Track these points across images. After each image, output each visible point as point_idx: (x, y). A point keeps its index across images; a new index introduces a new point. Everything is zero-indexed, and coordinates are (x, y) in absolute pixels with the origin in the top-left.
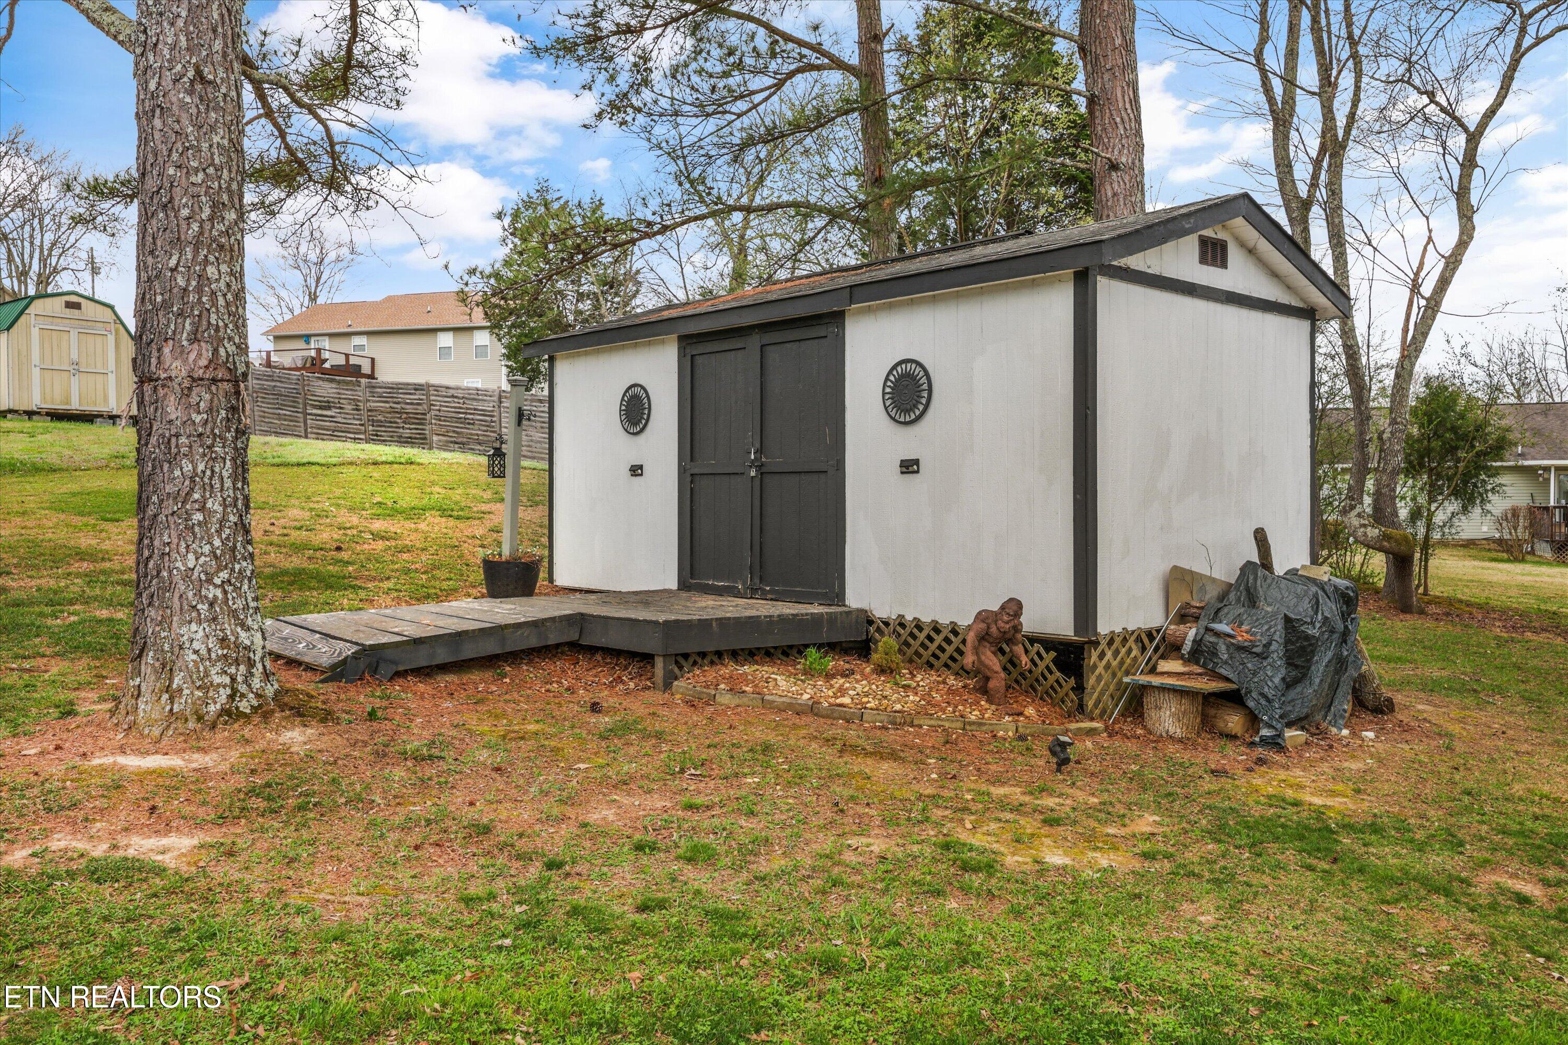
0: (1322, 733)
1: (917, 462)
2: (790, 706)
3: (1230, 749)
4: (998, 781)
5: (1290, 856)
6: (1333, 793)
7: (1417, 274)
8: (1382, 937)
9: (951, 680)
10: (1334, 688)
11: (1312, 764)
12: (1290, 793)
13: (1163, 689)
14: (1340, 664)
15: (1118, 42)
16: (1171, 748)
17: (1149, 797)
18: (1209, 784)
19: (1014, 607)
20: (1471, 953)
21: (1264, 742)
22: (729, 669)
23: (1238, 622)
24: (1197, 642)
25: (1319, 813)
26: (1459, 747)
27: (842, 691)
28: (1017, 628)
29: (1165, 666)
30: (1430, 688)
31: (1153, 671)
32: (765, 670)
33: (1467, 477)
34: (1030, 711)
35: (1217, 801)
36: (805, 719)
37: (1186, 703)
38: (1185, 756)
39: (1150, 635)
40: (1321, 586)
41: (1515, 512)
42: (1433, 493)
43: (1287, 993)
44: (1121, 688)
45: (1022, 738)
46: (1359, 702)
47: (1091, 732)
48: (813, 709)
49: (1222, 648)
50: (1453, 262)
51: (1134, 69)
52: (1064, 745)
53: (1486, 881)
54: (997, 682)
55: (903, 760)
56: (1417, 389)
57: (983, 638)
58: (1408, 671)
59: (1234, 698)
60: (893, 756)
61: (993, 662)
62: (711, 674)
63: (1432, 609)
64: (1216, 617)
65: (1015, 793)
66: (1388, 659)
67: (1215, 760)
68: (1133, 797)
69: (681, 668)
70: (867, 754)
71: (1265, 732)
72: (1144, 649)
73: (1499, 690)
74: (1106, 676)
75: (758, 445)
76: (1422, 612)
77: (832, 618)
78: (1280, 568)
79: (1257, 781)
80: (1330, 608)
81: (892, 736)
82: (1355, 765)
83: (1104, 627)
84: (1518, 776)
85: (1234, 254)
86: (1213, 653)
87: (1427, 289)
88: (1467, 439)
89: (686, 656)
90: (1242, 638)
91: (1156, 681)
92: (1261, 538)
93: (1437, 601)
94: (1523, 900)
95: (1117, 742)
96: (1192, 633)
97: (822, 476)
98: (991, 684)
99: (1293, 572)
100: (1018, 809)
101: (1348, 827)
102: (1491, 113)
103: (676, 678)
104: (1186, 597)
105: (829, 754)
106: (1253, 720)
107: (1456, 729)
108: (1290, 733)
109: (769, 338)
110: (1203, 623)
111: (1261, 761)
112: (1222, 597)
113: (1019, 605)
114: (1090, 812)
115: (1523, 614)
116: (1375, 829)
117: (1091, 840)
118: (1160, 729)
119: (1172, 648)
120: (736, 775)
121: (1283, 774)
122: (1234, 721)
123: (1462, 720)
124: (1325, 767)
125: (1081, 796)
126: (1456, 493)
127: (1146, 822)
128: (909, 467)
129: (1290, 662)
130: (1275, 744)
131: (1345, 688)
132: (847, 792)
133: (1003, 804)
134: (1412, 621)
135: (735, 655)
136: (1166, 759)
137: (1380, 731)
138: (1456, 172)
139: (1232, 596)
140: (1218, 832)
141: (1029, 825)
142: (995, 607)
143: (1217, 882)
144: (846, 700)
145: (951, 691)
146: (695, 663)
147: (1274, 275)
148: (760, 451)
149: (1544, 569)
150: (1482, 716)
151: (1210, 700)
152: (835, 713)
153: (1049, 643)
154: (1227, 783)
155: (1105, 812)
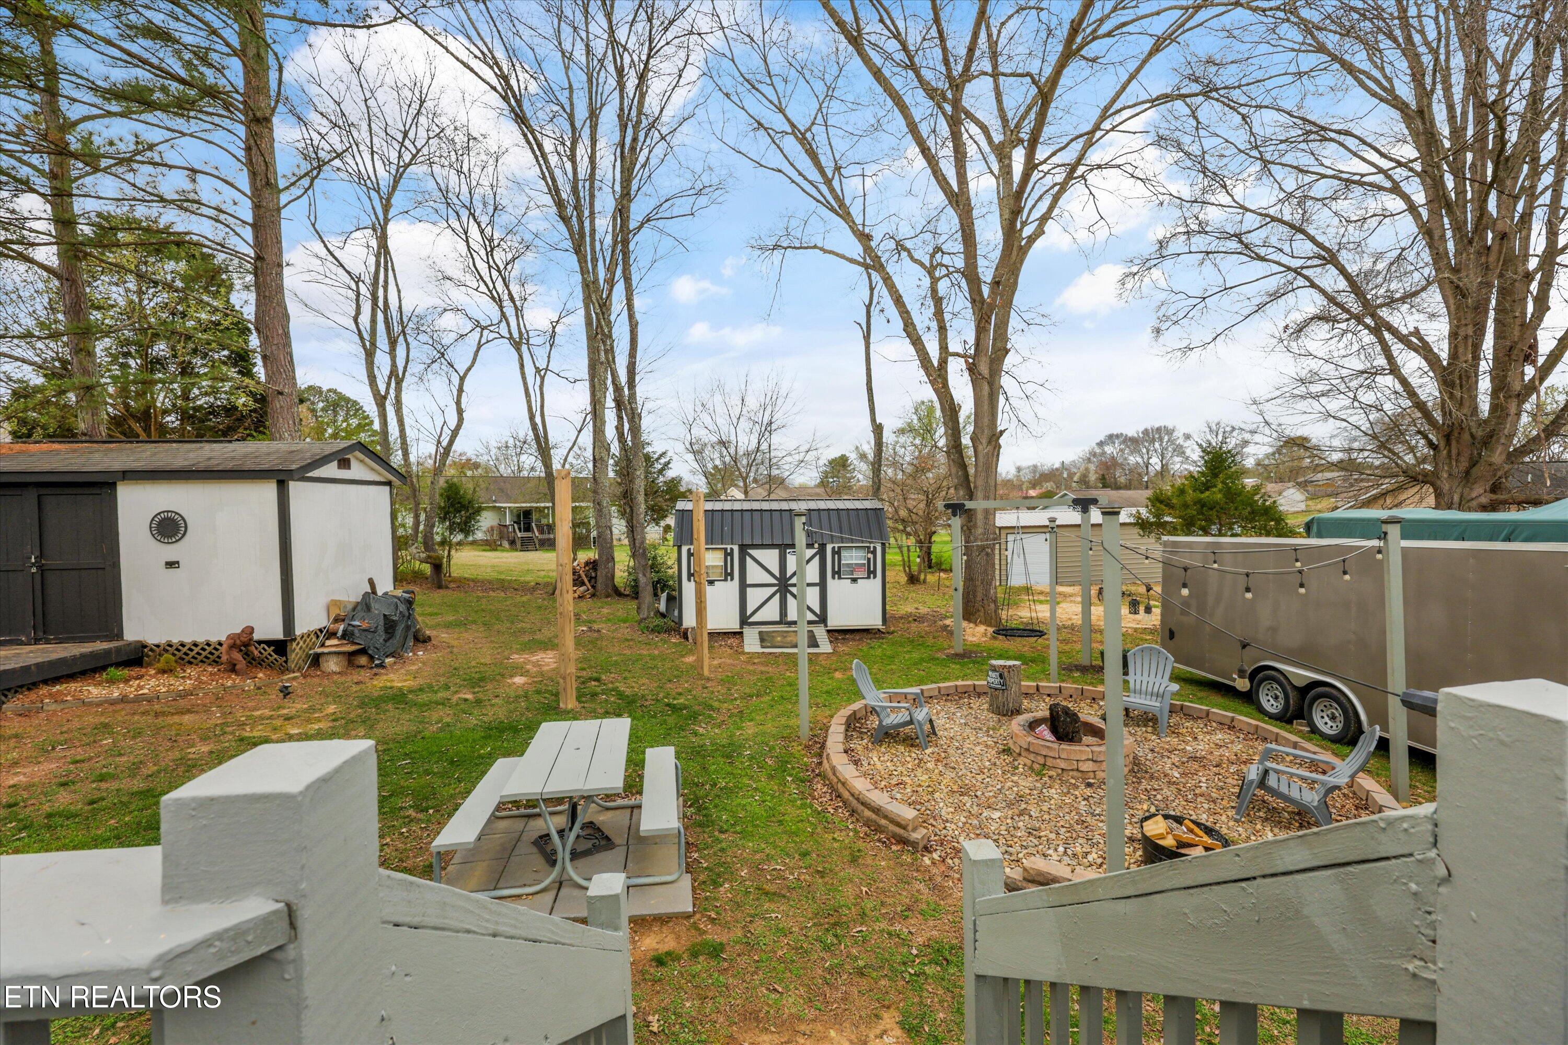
0: (401, 657)
1: (178, 562)
2: (106, 701)
3: (362, 672)
4: (255, 709)
5: (390, 706)
6: (405, 681)
7: (440, 437)
8: (421, 722)
9: (210, 669)
10: (406, 638)
11: (397, 670)
12: (389, 684)
13: (330, 653)
14: (408, 628)
15: (280, 332)
16: (335, 677)
17: (330, 699)
18: (355, 688)
19: (250, 630)
20: (448, 720)
21: (377, 666)
22: (44, 690)
23: (363, 619)
24: (345, 631)
25: (400, 689)
26: (455, 650)
27: (141, 688)
28: (251, 639)
29: (328, 643)
30: (448, 626)
31: (323, 645)
32: (73, 686)
33: (466, 523)
34: (261, 675)
35: (359, 694)
36: (119, 707)
37: (341, 657)
38: (343, 679)
39: (321, 631)
40: (398, 598)
41: (492, 528)
42: (451, 529)
43: (391, 746)
44: (308, 656)
45: (259, 688)
46: (417, 639)
47: (294, 678)
48: (123, 699)
49: (356, 631)
50: (455, 433)
51: (290, 346)
52: (287, 687)
53: (455, 699)
54: (242, 664)
55: (197, 712)
56: (442, 482)
57: (233, 646)
58: (439, 619)
59: (363, 652)
60: (189, 711)
61: (237, 656)
62: (33, 696)
63: (452, 585)
64: (353, 618)
65: (267, 712)
66: (431, 615)
67: (356, 678)
68: (323, 701)
69: (6, 696)
70: (173, 714)
71: (377, 662)
72: (318, 637)
73: (474, 622)
74: (300, 652)
75: (38, 553)
76: (447, 588)
77: (118, 650)
78: (380, 593)
79: (375, 683)
80: (402, 608)
81: (182, 703)
82: (414, 668)
83: (298, 632)
84: (475, 658)
85: (354, 463)
86: (352, 634)
87: (445, 444)
88: (465, 507)
89: (9, 690)
90: (365, 625)
91: (326, 650)
92: (371, 582)
93: (454, 580)
94: (466, 700)
95: (309, 680)
96: (342, 627)
97: (100, 572)
98: (237, 667)
99: (386, 594)
100: (271, 718)
101: (410, 692)
102: (469, 369)
103: (4, 703)
104: (338, 612)
105: (150, 719)
106: (372, 658)
107: (455, 643)
108: (388, 660)
109: (44, 491)
110: (347, 622)
111: (376, 674)
112: (354, 609)
113: (253, 629)
114: (305, 711)
115: (490, 582)
116: (421, 690)
117: (309, 721)
118: (329, 670)
119: (332, 634)
120: (95, 742)
121: (385, 677)
122: (363, 660)
123: (458, 639)
124: (403, 671)
125: (299, 706)
126: (461, 531)
127: (332, 709)
128: (171, 565)
129: (386, 631)
130: (381, 666)
131: (411, 636)
132: (173, 733)
133: (262, 718)
134: (442, 592)
135: (46, 682)
136: (335, 682)
137: (425, 650)
138: (455, 393)
139: (359, 608)
140: (362, 705)
141: (278, 723)
142: (238, 631)
143: (364, 722)
144: (146, 691)
145: (211, 674)
146: (16, 692)
147: (373, 469)
148: (41, 556)
149: (505, 554)
150: (465, 635)
151: (351, 655)
152: (138, 699)
153: (269, 643)
154: (363, 686)
155: (312, 709)
